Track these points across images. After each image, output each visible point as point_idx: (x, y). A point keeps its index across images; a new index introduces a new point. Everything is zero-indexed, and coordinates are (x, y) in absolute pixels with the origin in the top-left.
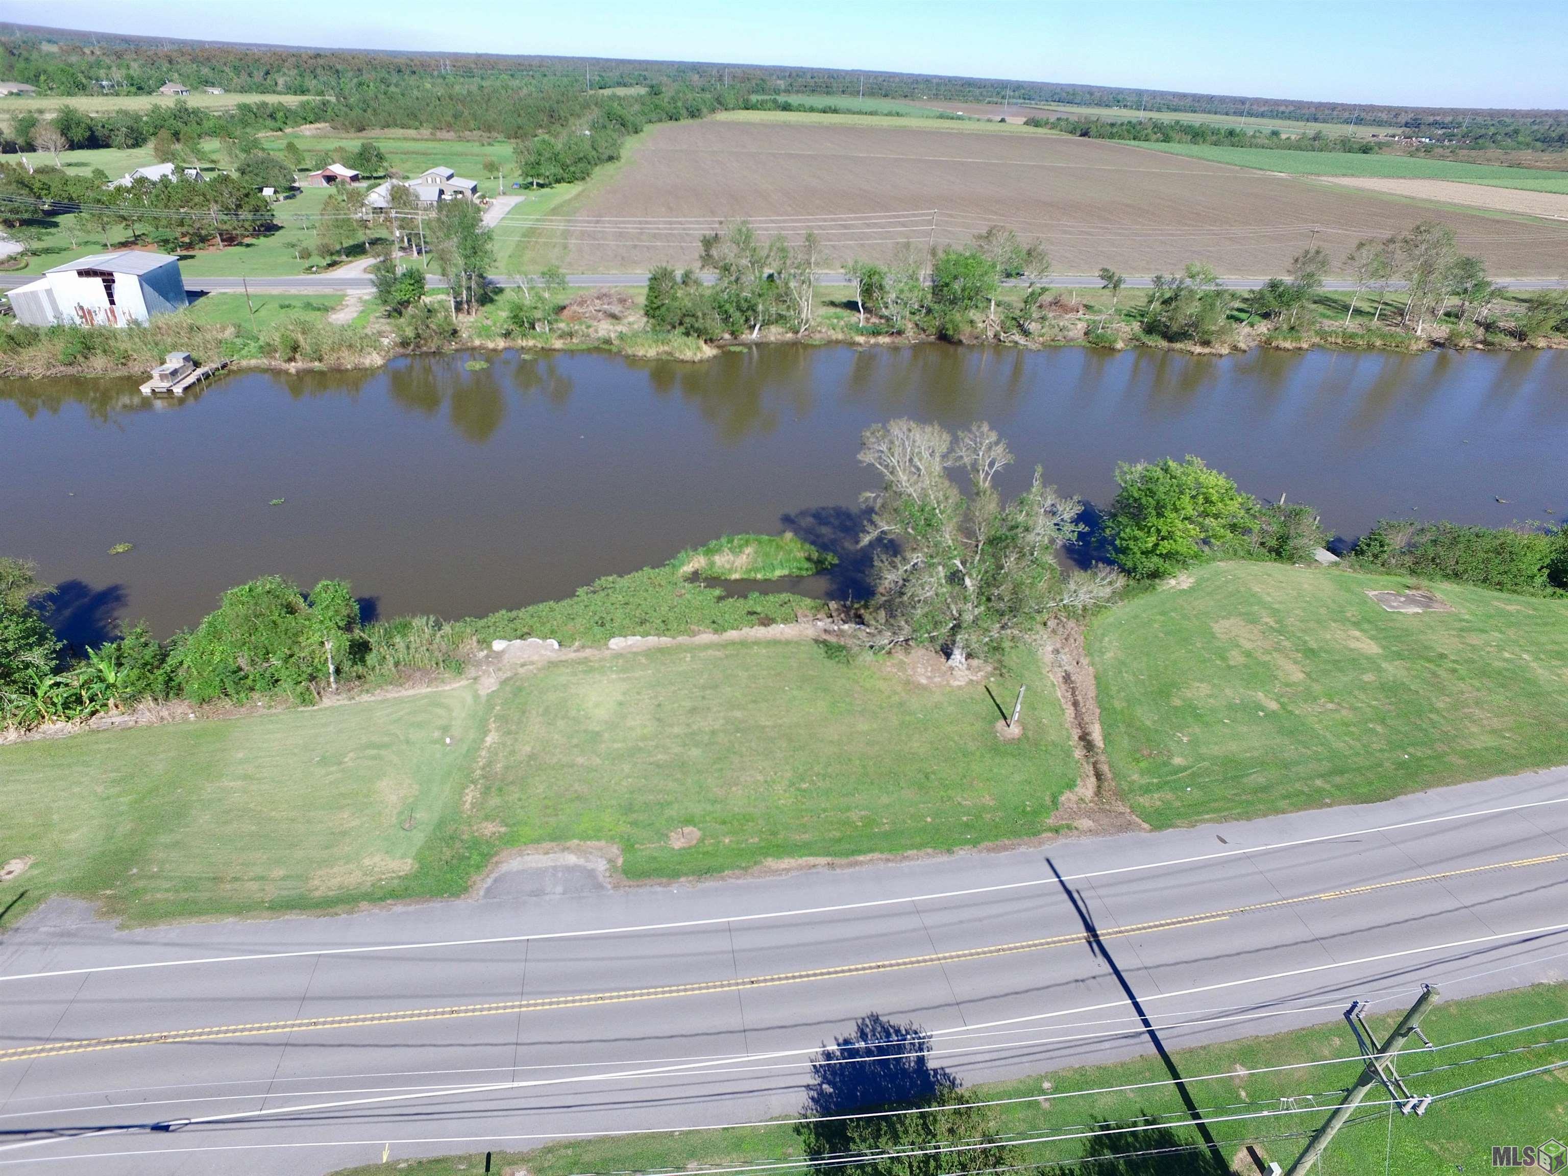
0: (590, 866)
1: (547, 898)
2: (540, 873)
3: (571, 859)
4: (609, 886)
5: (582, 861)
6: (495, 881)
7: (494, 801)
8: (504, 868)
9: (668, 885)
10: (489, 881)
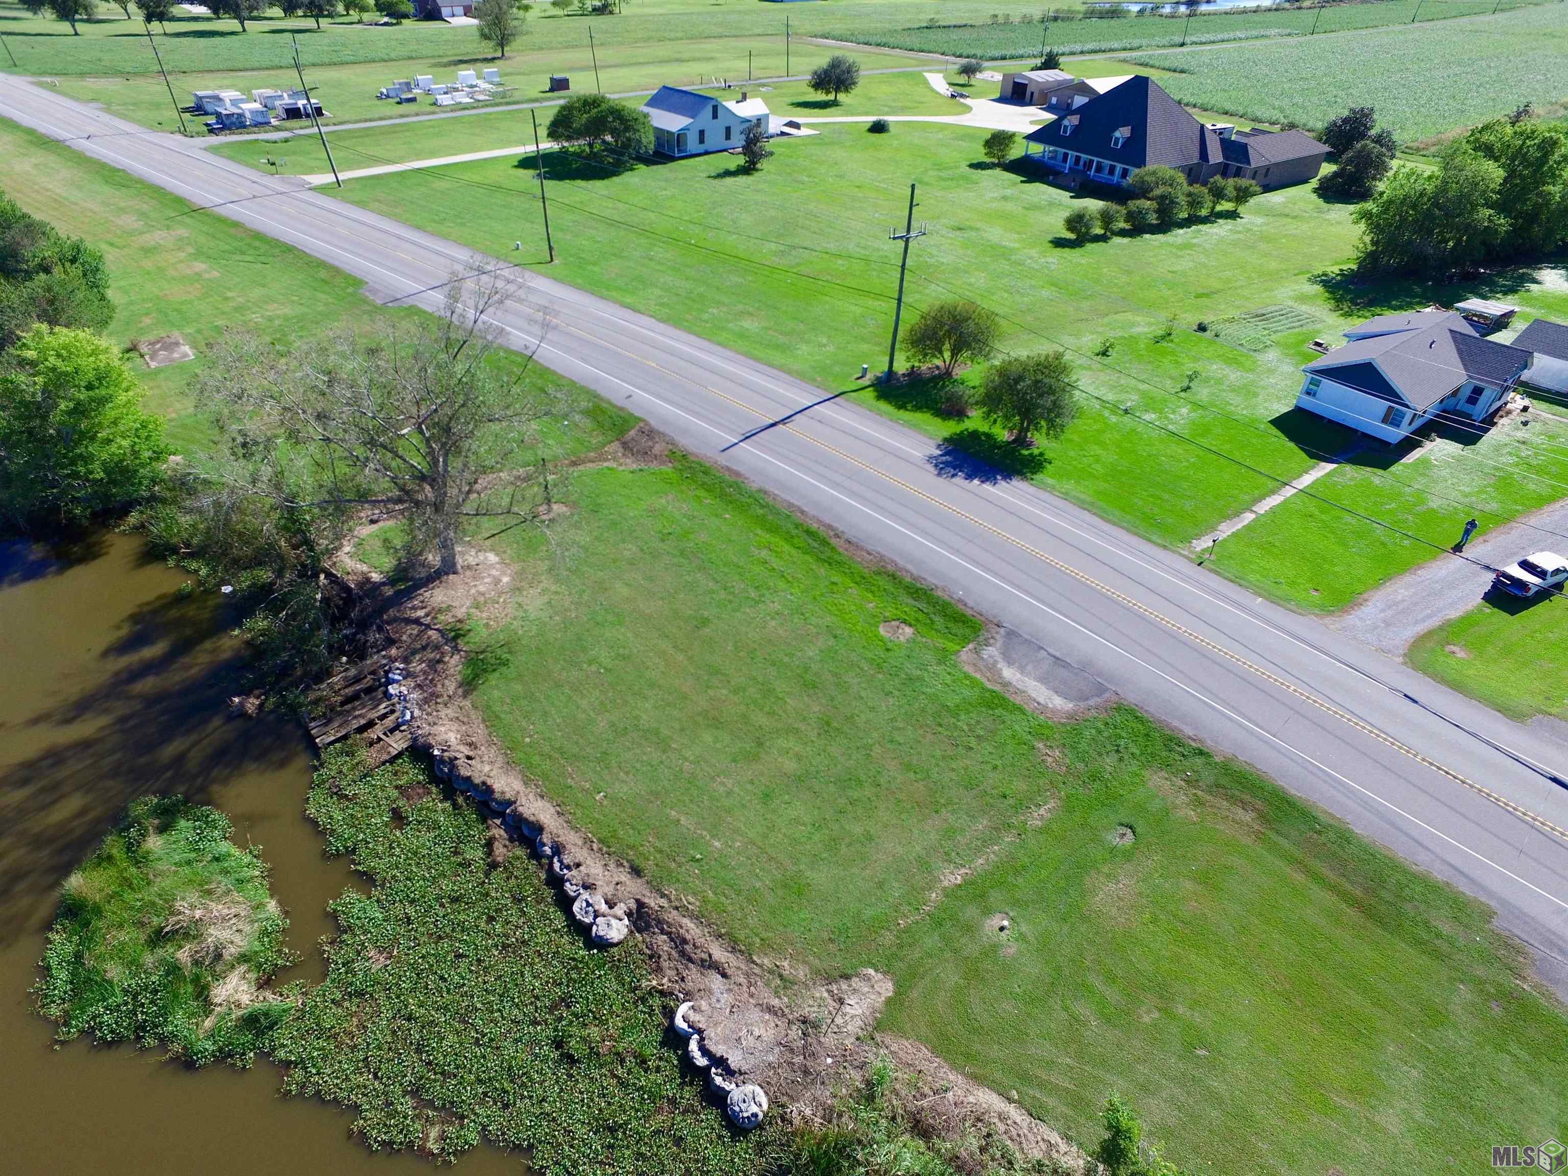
0: (999, 658)
1: (1058, 654)
2: (1042, 680)
3: (1008, 673)
4: (1002, 630)
5: (1001, 665)
6: (1087, 699)
7: (1019, 786)
8: (1070, 706)
9: (960, 601)
10: (1092, 702)
